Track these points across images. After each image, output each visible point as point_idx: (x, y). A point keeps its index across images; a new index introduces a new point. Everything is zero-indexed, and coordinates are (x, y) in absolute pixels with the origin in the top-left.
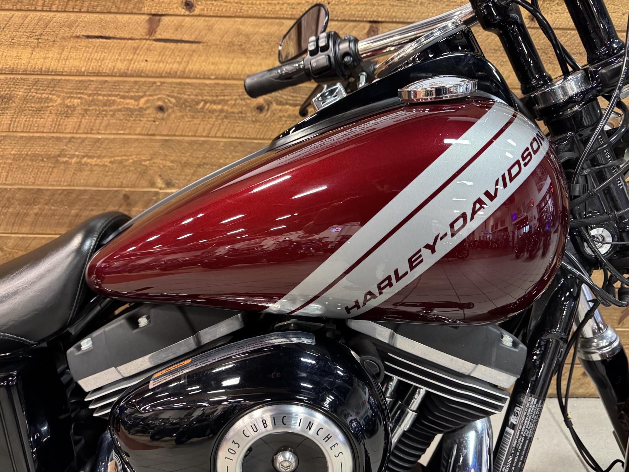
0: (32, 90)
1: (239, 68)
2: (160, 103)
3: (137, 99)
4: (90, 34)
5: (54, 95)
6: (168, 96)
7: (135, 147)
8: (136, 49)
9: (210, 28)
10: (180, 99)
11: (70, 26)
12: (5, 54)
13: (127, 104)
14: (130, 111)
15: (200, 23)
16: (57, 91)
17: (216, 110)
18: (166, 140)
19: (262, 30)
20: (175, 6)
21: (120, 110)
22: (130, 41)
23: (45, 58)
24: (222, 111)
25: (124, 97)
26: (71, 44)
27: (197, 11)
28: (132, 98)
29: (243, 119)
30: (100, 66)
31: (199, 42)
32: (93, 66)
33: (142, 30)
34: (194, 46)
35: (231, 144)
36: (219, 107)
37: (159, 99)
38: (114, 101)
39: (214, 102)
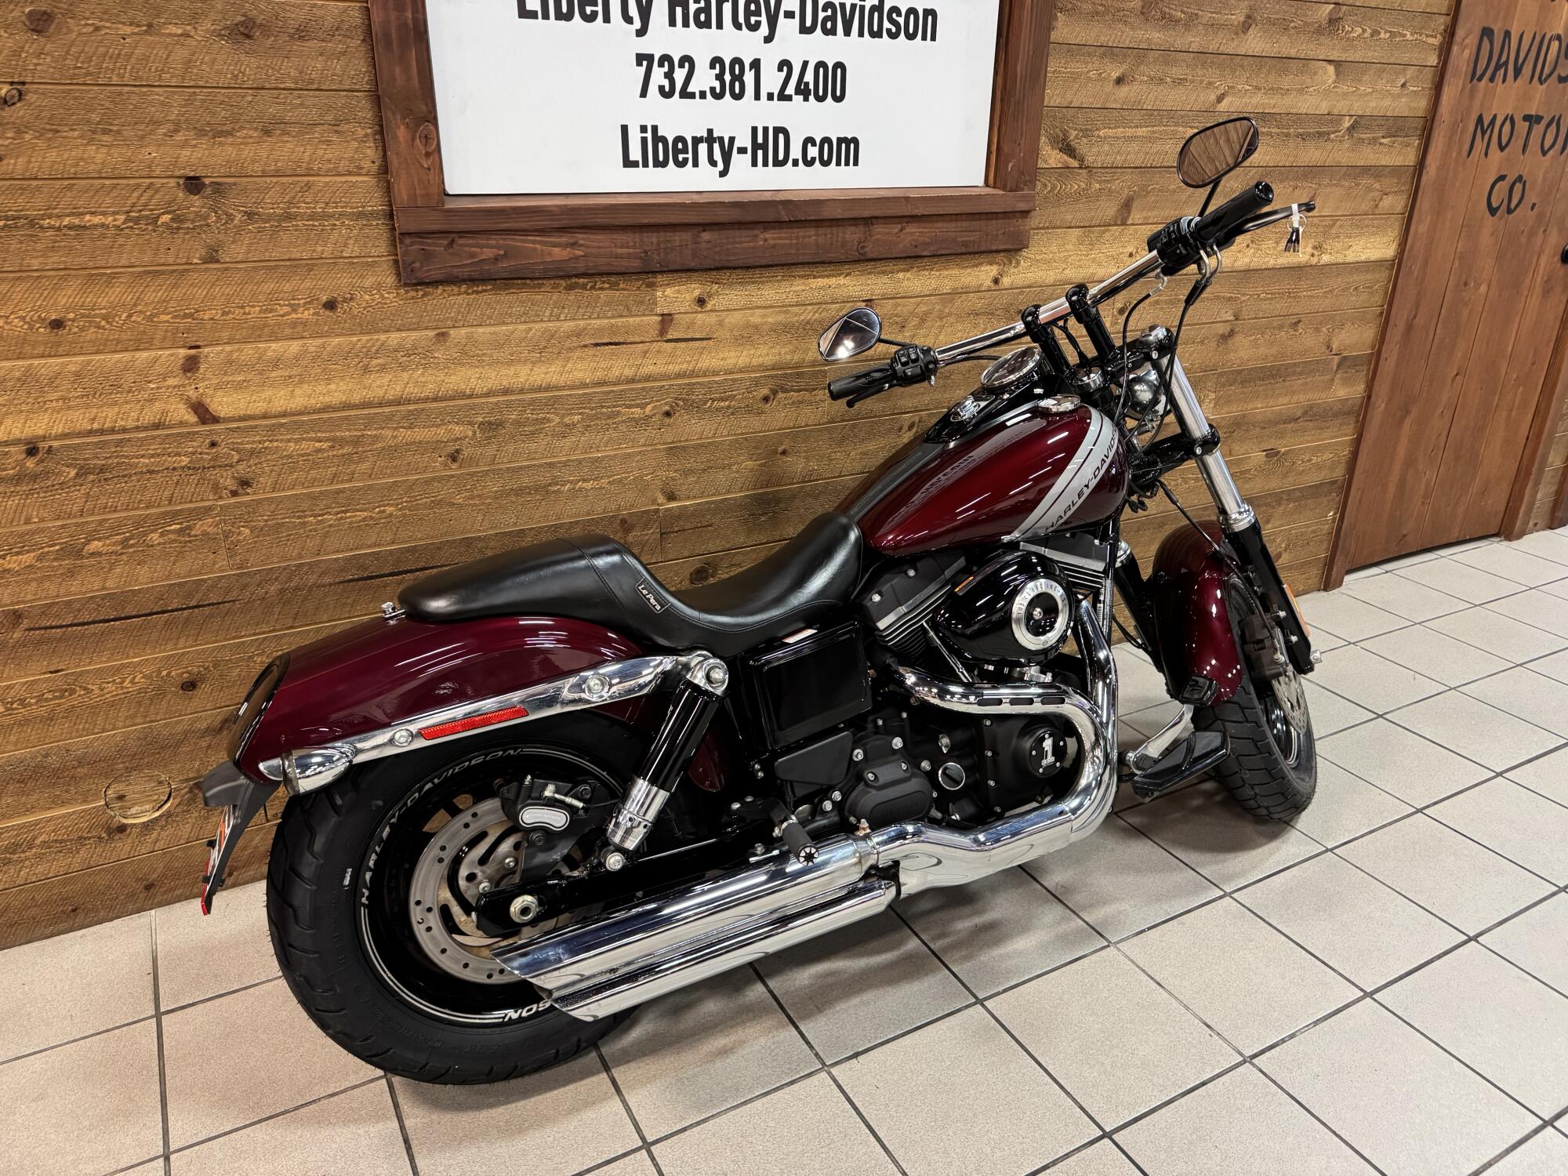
0: (528, 411)
1: (747, 360)
2: (667, 408)
3: (643, 406)
4: (599, 341)
5: (552, 413)
6: (676, 399)
7: (637, 461)
8: (646, 352)
9: (721, 323)
10: (688, 400)
11: (578, 335)
12: (501, 373)
13: (632, 413)
14: (636, 421)
15: (712, 319)
16: (556, 409)
17: (723, 408)
18: (671, 448)
19: (770, 320)
20: (687, 304)
21: (624, 422)
22: (640, 345)
23: (546, 373)
24: (729, 407)
25: (629, 407)
26: (577, 354)
27: (709, 307)
28: (637, 406)
29: (749, 412)
30: (606, 375)
31: (710, 339)
32: (599, 375)
33: (654, 333)
34: (705, 342)
35: (736, 440)
36: (727, 403)
37: (666, 404)
38: (619, 412)
39: (722, 400)
